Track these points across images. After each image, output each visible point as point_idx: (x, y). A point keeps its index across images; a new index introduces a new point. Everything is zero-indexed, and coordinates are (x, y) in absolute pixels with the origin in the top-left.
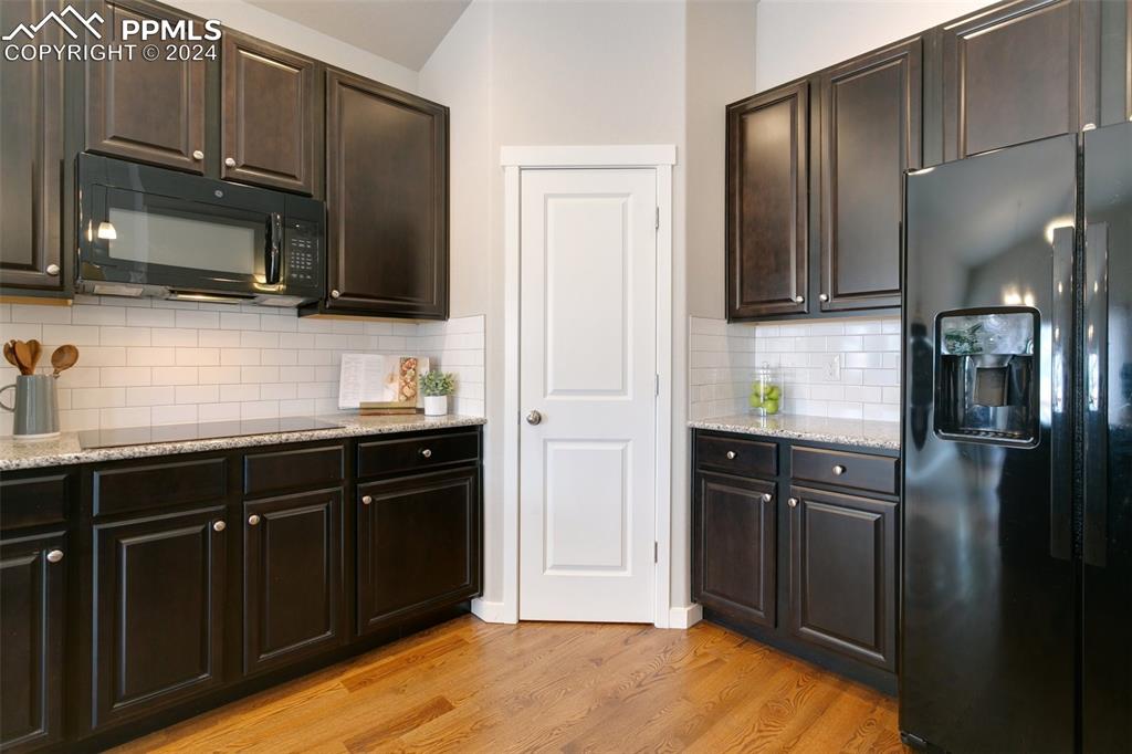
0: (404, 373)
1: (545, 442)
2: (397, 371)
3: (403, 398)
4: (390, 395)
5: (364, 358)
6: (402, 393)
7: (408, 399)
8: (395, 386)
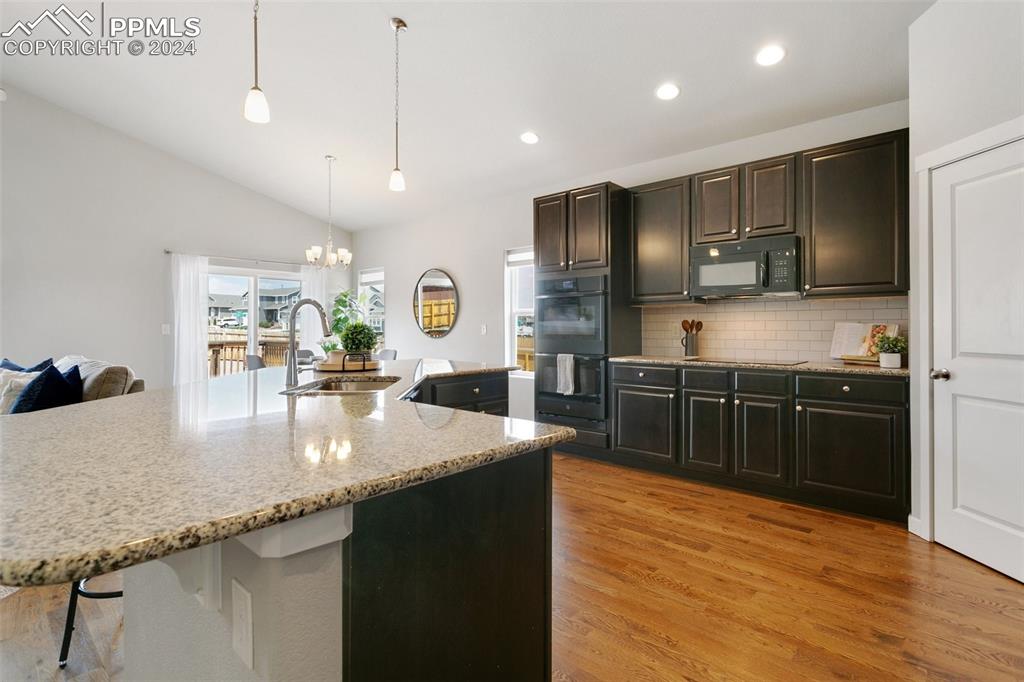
0: (873, 336)
1: (954, 397)
2: (869, 335)
3: (869, 354)
4: (861, 351)
5: (848, 325)
6: (870, 350)
7: (873, 355)
8: (866, 345)
